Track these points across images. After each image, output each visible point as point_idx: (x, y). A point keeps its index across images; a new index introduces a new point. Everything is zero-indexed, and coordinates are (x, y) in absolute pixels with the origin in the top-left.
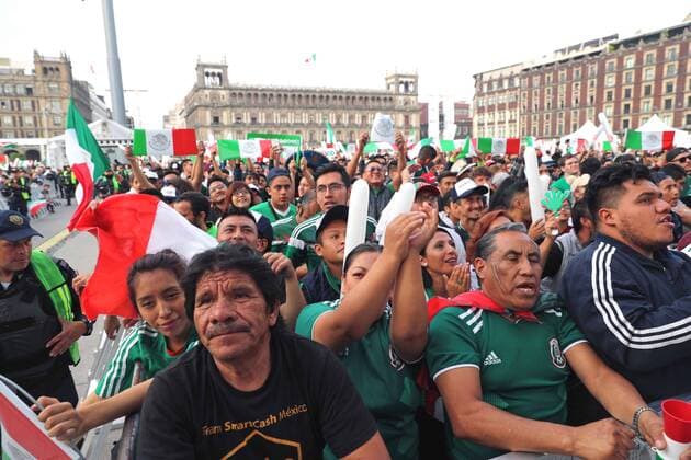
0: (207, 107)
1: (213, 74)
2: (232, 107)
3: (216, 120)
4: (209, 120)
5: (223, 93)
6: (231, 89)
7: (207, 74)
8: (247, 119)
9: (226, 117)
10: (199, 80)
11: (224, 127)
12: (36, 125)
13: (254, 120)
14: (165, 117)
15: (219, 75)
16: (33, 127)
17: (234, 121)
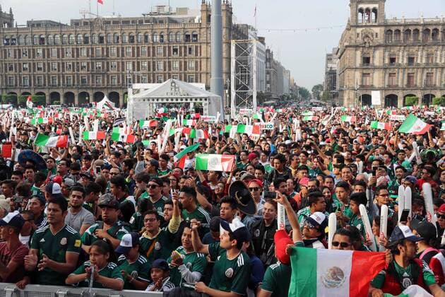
0: (357, 47)
1: (368, 10)
2: (386, 46)
3: (366, 60)
4: (359, 61)
5: (377, 30)
6: (386, 26)
7: (361, 11)
8: (402, 60)
9: (378, 58)
10: (352, 17)
11: (375, 68)
12: (197, 70)
13: (411, 60)
14: (328, 55)
15: (375, 10)
16: (194, 71)
17: (387, 61)
